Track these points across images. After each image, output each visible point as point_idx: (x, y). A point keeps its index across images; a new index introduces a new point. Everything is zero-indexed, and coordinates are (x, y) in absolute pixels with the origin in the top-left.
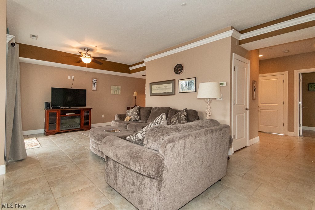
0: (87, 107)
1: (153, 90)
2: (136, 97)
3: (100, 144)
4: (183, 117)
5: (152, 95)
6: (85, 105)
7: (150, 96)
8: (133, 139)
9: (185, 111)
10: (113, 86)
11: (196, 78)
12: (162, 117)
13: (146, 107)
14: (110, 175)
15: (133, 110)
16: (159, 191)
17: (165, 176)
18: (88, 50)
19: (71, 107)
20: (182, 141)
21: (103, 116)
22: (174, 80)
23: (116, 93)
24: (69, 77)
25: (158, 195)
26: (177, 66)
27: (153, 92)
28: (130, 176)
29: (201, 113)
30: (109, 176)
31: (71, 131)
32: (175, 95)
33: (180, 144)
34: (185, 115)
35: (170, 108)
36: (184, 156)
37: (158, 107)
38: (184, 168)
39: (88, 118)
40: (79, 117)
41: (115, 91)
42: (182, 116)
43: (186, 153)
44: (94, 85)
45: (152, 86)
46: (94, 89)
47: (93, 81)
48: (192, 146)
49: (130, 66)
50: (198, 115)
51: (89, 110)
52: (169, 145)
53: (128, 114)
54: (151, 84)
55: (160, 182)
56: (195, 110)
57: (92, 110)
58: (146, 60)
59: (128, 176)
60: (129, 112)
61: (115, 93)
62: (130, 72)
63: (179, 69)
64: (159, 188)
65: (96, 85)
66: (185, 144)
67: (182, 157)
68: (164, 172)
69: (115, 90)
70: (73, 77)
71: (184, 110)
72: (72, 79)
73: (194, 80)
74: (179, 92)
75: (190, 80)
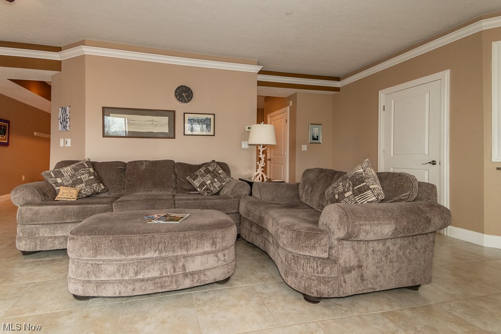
7: (104, 137)
11: (214, 115)
15: (75, 170)
22: (174, 112)
26: (181, 89)
32: (173, 138)
35: (173, 162)
54: (108, 110)
60: (61, 176)
63: (184, 94)
73: (211, 117)
74: (184, 135)
75: (204, 117)
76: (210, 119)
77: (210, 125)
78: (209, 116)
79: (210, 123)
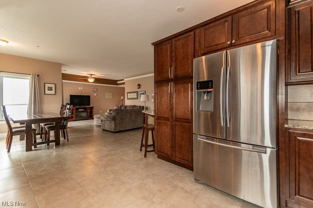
0: (91, 106)
1: (128, 96)
2: (122, 99)
5: (128, 99)
6: (90, 105)
10: (107, 93)
11: (145, 91)
13: (125, 105)
18: (92, 75)
19: (82, 106)
21: (101, 112)
22: (138, 92)
23: (109, 97)
24: (80, 88)
29: (149, 107)
31: (82, 120)
32: (138, 99)
35: (135, 106)
39: (91, 112)
40: (86, 112)
44: (95, 92)
46: (95, 95)
47: (94, 90)
49: (118, 81)
51: (92, 108)
54: (128, 93)
57: (94, 107)
58: (125, 80)
62: (117, 84)
65: (96, 93)
69: (108, 96)
70: (82, 88)
72: (82, 89)
76: (144, 93)
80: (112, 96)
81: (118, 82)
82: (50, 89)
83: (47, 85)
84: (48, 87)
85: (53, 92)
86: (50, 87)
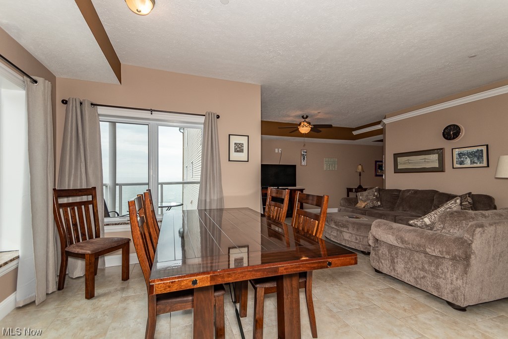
0: (298, 187)
1: (401, 164)
2: (360, 173)
3: (346, 231)
4: (466, 205)
5: (397, 171)
6: (295, 185)
7: (395, 173)
8: (419, 223)
9: (469, 197)
10: (327, 159)
11: (487, 146)
12: (456, 201)
13: (386, 189)
14: (383, 261)
15: (368, 193)
16: (465, 275)
17: (473, 261)
19: (280, 188)
20: (492, 228)
22: (443, 150)
23: (331, 168)
24: (276, 151)
25: (465, 279)
26: (449, 128)
27: (400, 167)
28: (417, 261)
30: (381, 262)
32: (443, 171)
33: (490, 230)
34: (469, 203)
35: (435, 192)
36: (494, 245)
37: (413, 190)
38: (494, 258)
41: (329, 166)
42: (463, 204)
43: (497, 242)
44: (304, 158)
45: (398, 158)
46: (304, 163)
47: (303, 153)
48: (505, 235)
49: (353, 129)
50: (494, 203)
52: (478, 230)
53: (361, 197)
54: (396, 156)
55: (468, 265)
56: (488, 195)
57: (304, 191)
58: (387, 121)
59: (413, 261)
60: (362, 196)
61: (329, 168)
62: (353, 138)
63: (452, 132)
64: (466, 272)
65: (306, 159)
66: (496, 232)
67: (492, 246)
68: (472, 256)
70: (280, 150)
71: (466, 194)
72: (280, 152)
73: (483, 149)
74: (453, 168)
75: (475, 149)
76: (482, 151)
77: (483, 156)
78: (480, 148)
79: (482, 154)
80: (336, 167)
81: (355, 133)
82: (238, 149)
83: (234, 140)
84: (235, 144)
85: (243, 156)
86: (240, 144)
